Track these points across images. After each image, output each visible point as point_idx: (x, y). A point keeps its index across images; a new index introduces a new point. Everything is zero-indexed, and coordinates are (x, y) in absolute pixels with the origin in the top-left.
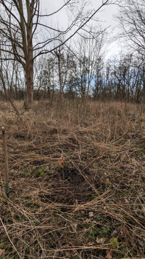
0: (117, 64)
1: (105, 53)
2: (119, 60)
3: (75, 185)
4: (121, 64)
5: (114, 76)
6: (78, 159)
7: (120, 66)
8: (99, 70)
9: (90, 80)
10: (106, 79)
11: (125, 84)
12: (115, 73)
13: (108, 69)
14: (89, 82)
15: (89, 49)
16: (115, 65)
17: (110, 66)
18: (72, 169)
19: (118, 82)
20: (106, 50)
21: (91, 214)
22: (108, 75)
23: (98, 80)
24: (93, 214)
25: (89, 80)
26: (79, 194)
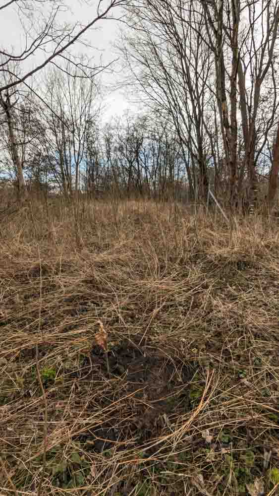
0: (123, 133)
1: (101, 111)
2: (126, 125)
3: (141, 381)
4: (130, 133)
5: (119, 153)
6: (117, 321)
7: (128, 136)
8: (92, 142)
9: (78, 159)
10: (106, 159)
11: (140, 169)
12: (121, 149)
13: (108, 140)
14: (77, 164)
15: (69, 101)
16: (120, 134)
17: (111, 135)
18: (116, 347)
19: (128, 165)
20: (102, 106)
21: (208, 436)
22: (108, 152)
23: (92, 161)
24: (210, 435)
25: (77, 161)
26: (161, 399)
